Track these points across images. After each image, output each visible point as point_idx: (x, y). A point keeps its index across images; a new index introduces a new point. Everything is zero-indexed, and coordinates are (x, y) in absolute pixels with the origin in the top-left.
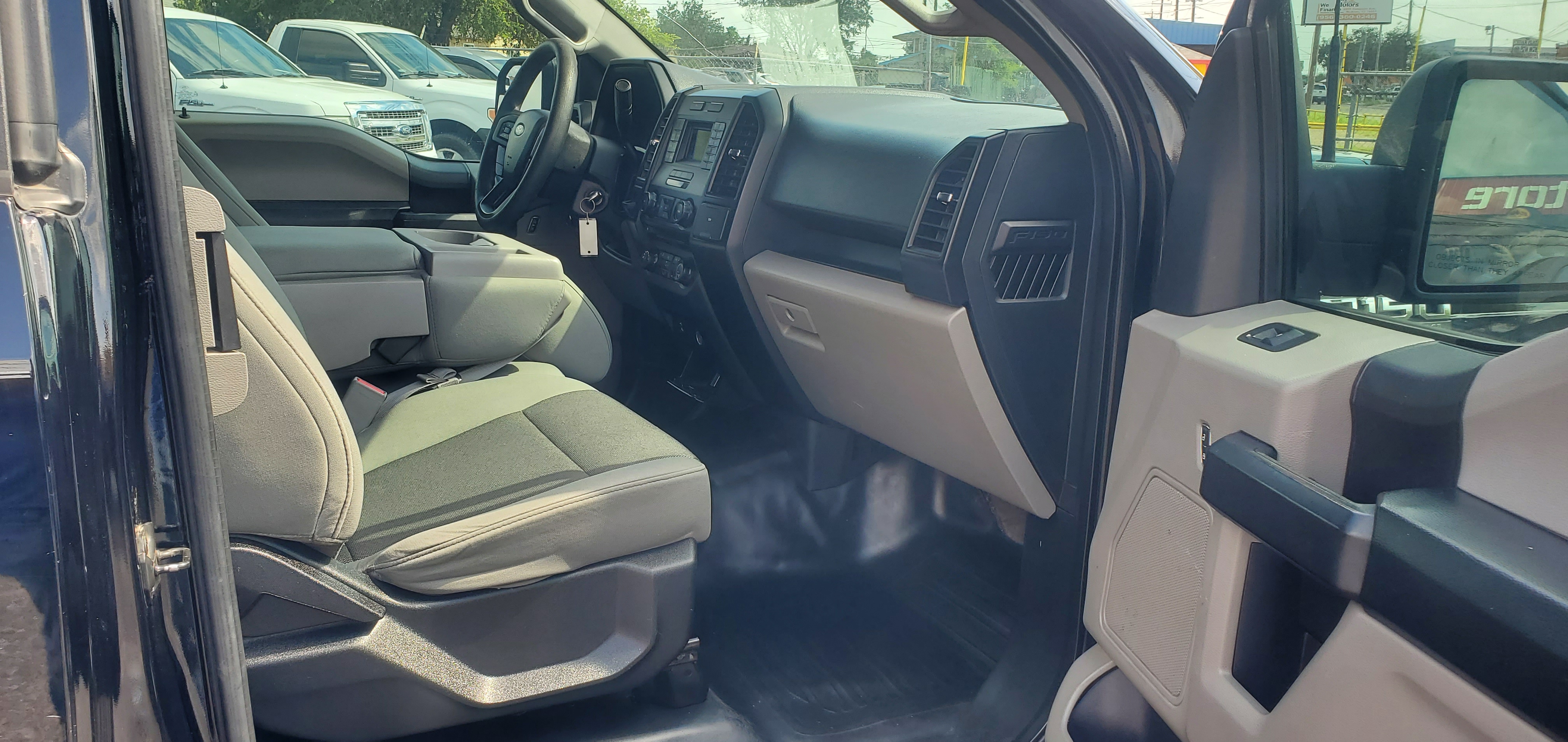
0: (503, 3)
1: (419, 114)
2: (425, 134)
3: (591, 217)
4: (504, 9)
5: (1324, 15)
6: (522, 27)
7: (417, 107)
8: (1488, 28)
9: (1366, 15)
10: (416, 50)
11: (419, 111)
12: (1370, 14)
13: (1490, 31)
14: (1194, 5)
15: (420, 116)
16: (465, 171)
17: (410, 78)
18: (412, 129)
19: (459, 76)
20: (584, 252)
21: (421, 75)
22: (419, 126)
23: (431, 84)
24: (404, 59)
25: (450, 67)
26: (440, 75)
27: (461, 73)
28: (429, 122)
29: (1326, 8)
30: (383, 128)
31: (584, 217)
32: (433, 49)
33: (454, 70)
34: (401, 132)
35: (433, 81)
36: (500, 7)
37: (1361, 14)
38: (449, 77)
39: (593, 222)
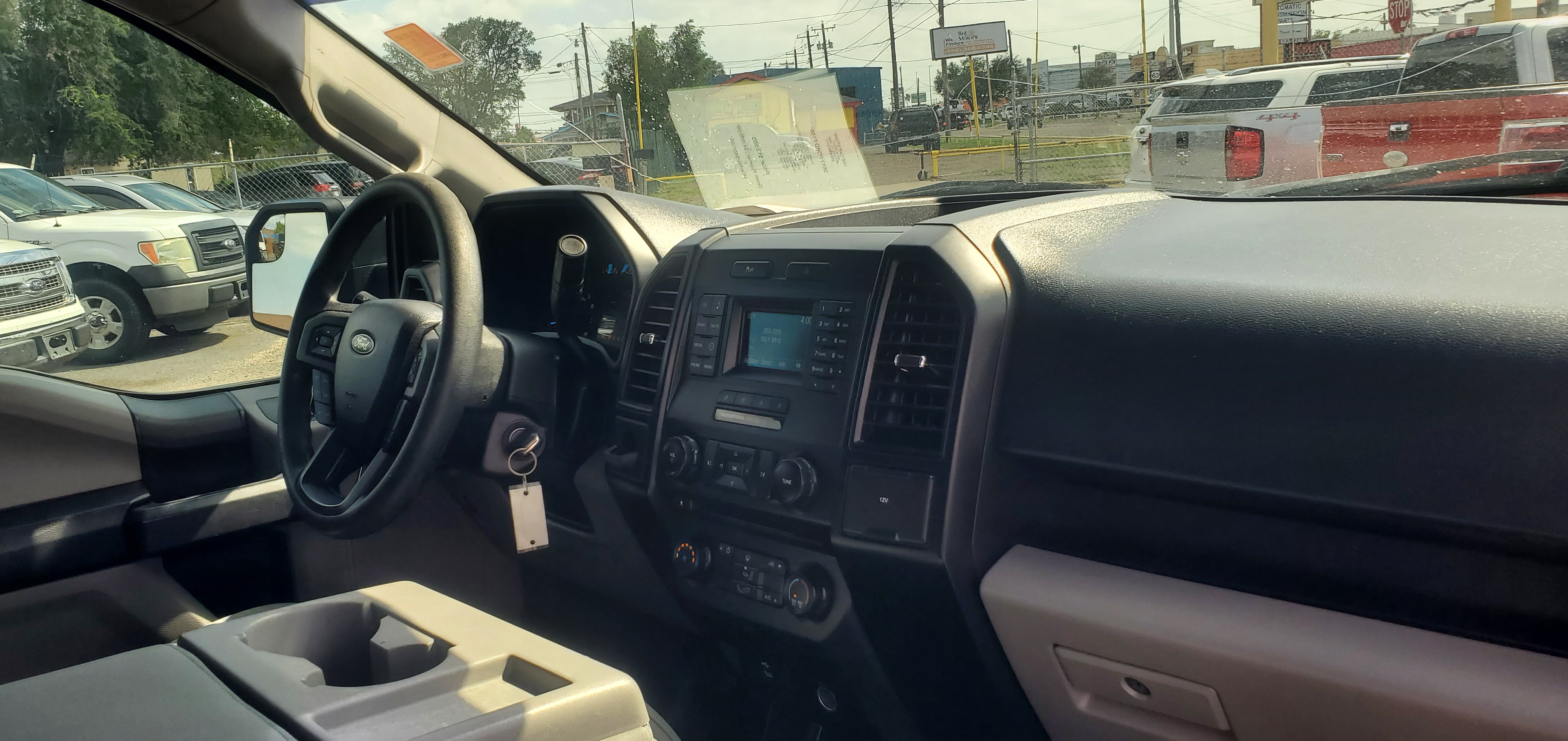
0: (124, 120)
1: (51, 262)
2: (63, 285)
3: (531, 479)
4: (126, 126)
5: (950, 49)
6: (151, 143)
7: (46, 255)
8: (1075, 48)
9: (986, 45)
10: (28, 185)
11: (51, 259)
12: (989, 45)
13: (1077, 50)
14: (826, 53)
15: (54, 265)
16: (232, 408)
17: (28, 220)
18: (45, 282)
19: (93, 210)
20: (523, 544)
21: (44, 213)
22: (55, 277)
23: (59, 223)
24: (13, 197)
25: (75, 199)
26: (68, 211)
27: (95, 205)
28: (66, 268)
29: (951, 42)
30: (6, 287)
31: (518, 481)
32: (53, 181)
33: (87, 205)
34: (32, 288)
35: (60, 220)
36: (121, 124)
37: (981, 45)
38: (80, 212)
39: (536, 490)
